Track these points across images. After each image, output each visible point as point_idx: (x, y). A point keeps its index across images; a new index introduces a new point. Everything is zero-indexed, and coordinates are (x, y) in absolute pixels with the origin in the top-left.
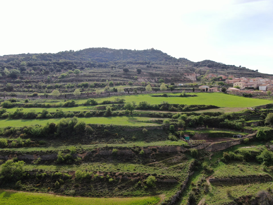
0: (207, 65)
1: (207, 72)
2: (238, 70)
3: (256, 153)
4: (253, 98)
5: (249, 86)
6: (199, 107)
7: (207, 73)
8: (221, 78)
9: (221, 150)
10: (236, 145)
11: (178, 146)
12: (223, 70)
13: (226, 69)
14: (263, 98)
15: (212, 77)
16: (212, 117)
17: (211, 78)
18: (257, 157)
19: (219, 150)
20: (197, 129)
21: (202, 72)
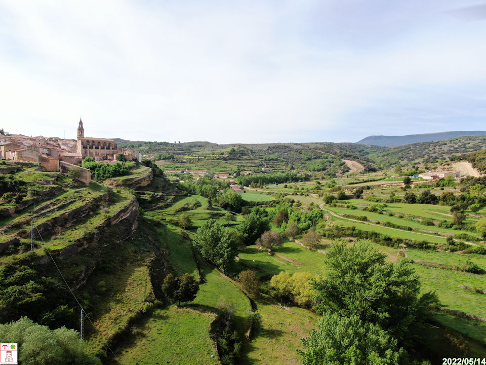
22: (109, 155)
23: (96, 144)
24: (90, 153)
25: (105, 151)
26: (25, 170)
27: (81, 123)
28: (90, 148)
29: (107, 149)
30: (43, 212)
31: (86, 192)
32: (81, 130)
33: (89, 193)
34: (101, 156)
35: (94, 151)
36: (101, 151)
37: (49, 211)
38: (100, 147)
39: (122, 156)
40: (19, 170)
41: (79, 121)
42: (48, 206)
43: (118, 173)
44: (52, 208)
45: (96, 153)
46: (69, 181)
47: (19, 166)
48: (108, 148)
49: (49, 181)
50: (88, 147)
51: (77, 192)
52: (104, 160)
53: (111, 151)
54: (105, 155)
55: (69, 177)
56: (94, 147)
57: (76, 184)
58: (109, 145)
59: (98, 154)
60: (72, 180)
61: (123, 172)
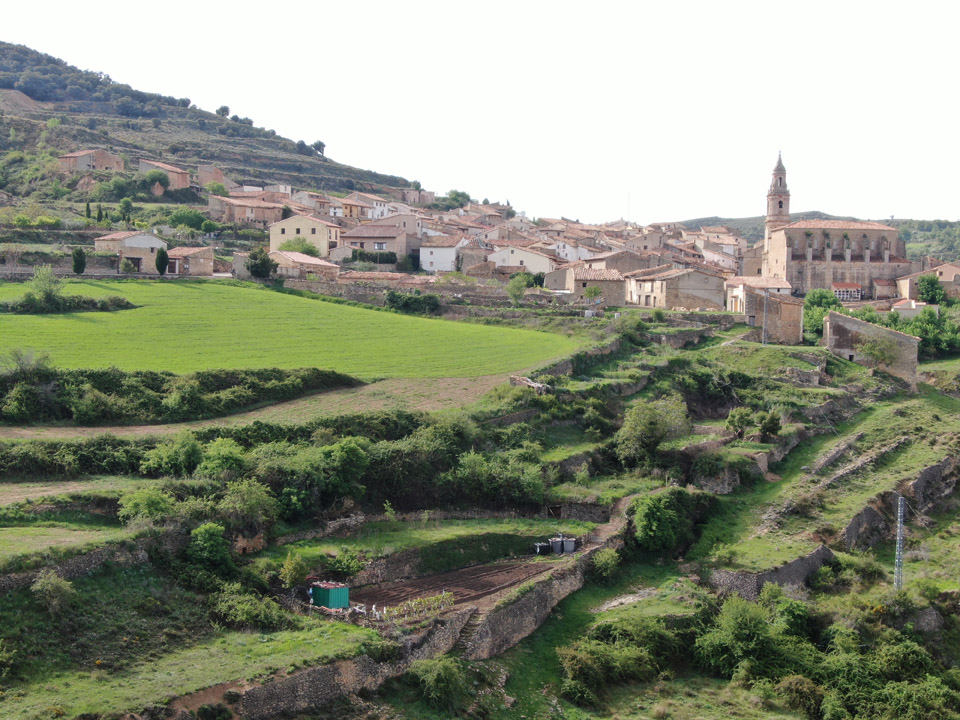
0: (21, 82)
1: (44, 135)
2: (223, 132)
3: (688, 626)
4: (454, 319)
5: (372, 248)
6: (253, 386)
7: (48, 141)
8: (163, 180)
9: (520, 637)
10: (573, 595)
11: (341, 658)
12: (134, 128)
13: (150, 121)
14: (503, 316)
15: (101, 170)
16: (384, 446)
17: (100, 178)
18: (698, 642)
19: (517, 638)
20: (329, 530)
21: (12, 132)
22: (878, 279)
23: (835, 244)
24: (815, 276)
25: (867, 268)
26: (722, 339)
27: (780, 172)
28: (815, 258)
29: (872, 259)
30: (840, 472)
31: (928, 417)
32: (779, 195)
33: (937, 418)
34: (851, 285)
35: (828, 267)
36: (849, 268)
37: (854, 472)
38: (848, 254)
39: (933, 284)
40: (704, 339)
41: (774, 165)
42: (842, 456)
43: (932, 349)
44: (859, 462)
45: (834, 274)
46: (864, 375)
47: (699, 327)
48: (877, 257)
49: (808, 374)
50: (809, 257)
51: (901, 413)
52: (863, 298)
53: (885, 267)
54: (867, 282)
55: (859, 364)
56: (829, 253)
57: (887, 388)
58: (878, 246)
59: (843, 278)
60: (870, 371)
61: (951, 344)
